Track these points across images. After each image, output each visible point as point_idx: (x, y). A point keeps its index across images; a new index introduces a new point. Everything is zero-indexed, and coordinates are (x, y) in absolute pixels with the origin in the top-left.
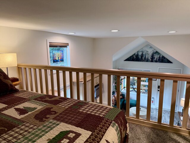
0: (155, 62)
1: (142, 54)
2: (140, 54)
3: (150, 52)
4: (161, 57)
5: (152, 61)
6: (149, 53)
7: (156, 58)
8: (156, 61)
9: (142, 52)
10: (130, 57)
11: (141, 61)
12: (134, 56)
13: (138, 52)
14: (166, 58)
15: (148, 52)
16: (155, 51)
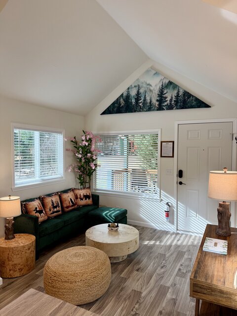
0: (167, 109)
1: (138, 93)
2: (133, 93)
3: (155, 84)
4: (181, 93)
5: (160, 108)
6: (152, 88)
7: (168, 99)
8: (170, 108)
9: (137, 88)
10: (113, 104)
11: (135, 111)
12: (122, 100)
13: (128, 88)
14: (193, 96)
15: (151, 85)
16: (167, 81)
